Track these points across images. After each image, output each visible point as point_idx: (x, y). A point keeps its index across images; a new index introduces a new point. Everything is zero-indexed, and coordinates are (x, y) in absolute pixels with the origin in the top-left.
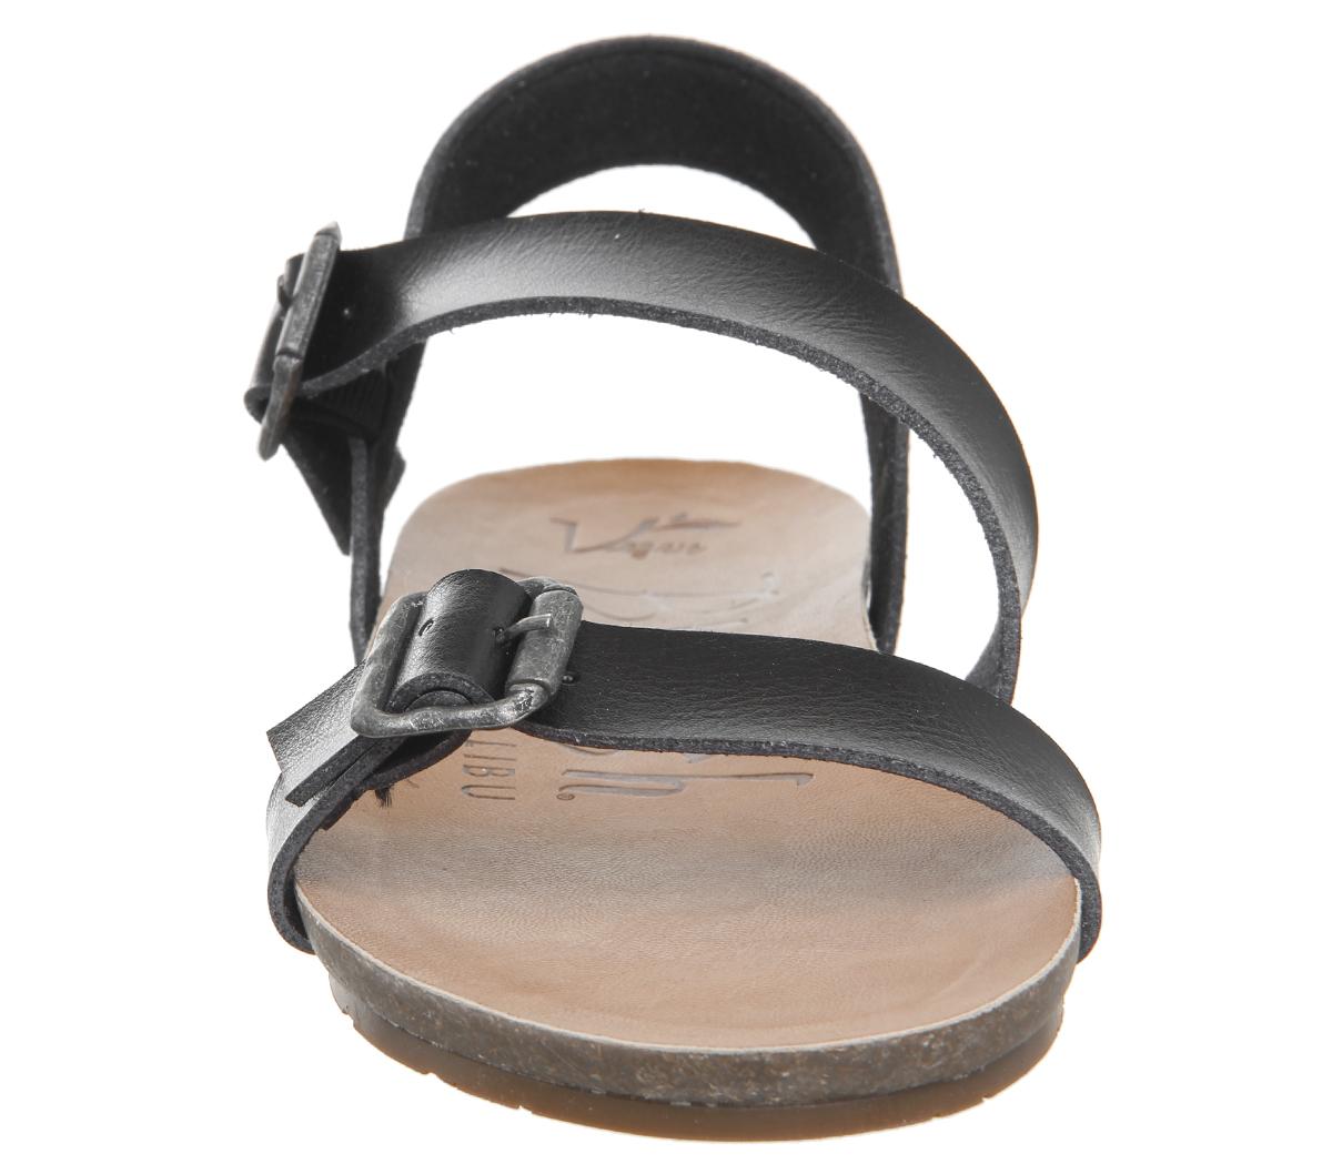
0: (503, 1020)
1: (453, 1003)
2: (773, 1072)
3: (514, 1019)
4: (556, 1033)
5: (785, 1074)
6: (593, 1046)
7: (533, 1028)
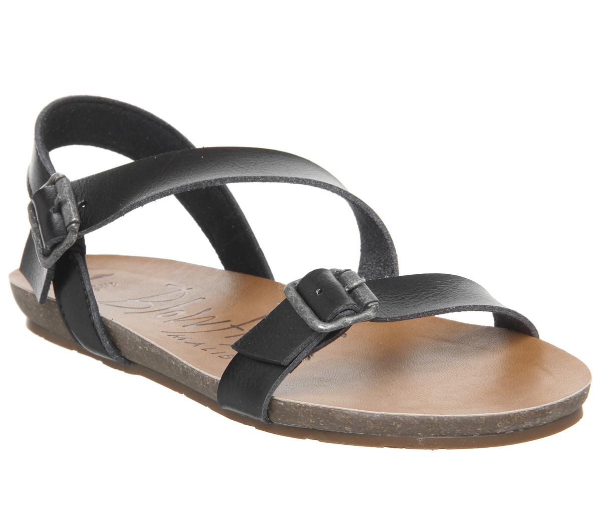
0: (438, 417)
1: (411, 416)
2: (547, 412)
3: (443, 416)
4: (465, 417)
5: (550, 412)
6: (481, 418)
7: (454, 417)
